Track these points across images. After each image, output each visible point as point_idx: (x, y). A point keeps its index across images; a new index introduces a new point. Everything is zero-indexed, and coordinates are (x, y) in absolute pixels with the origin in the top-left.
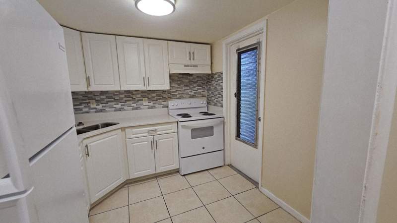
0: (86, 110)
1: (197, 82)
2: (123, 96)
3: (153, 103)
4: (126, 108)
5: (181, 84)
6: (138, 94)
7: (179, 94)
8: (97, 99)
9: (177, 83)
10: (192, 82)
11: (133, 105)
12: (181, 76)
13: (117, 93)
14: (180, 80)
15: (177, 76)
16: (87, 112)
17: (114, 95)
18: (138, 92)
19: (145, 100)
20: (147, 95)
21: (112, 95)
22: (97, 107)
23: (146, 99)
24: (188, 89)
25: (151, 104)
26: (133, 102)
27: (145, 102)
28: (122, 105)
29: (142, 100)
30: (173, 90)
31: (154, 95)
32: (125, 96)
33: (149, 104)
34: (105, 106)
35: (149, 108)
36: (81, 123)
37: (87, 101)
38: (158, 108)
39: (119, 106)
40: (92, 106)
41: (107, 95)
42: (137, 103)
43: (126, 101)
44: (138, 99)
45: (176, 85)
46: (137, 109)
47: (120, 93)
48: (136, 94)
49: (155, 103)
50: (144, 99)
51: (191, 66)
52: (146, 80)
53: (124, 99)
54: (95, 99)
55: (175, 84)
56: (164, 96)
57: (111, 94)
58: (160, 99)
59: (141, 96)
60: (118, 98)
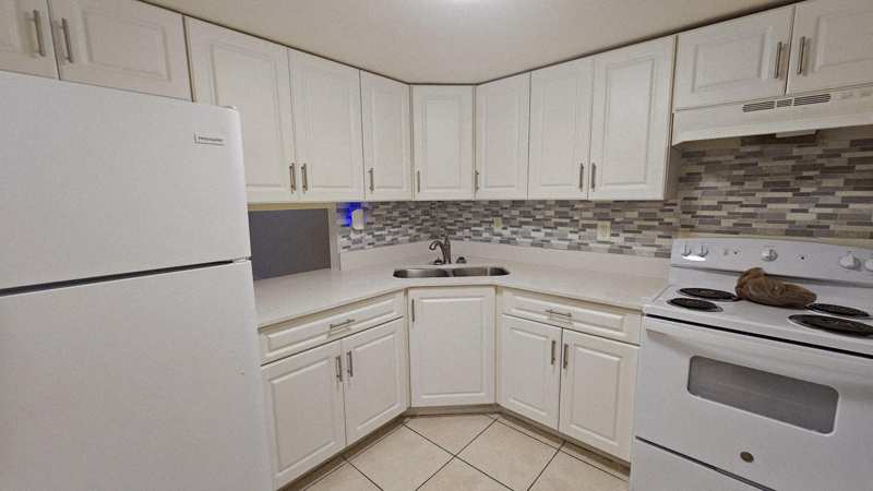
0: (486, 235)
1: (849, 168)
2: (551, 213)
3: (626, 239)
4: (554, 241)
5: (747, 177)
6: (587, 210)
7: (732, 215)
8: (505, 216)
9: (729, 178)
10: (815, 167)
11: (570, 236)
12: (755, 148)
13: (542, 206)
14: (741, 166)
15: (732, 151)
16: (488, 241)
17: (535, 209)
18: (589, 205)
19: (603, 227)
20: (611, 215)
21: (530, 209)
22: (504, 232)
23: (608, 223)
24: (784, 200)
25: (620, 240)
26: (572, 229)
27: (603, 233)
28: (547, 234)
29: (595, 226)
30: (706, 202)
31: (635, 214)
32: (556, 213)
33: (614, 239)
34: (515, 233)
35: (610, 251)
36: (462, 258)
37: (491, 219)
38: (641, 253)
39: (540, 235)
40: (497, 229)
41: (522, 209)
42: (582, 233)
43: (557, 225)
44: (585, 222)
45: (724, 185)
46: (579, 247)
47: (546, 206)
48: (581, 210)
49: (632, 240)
50: (600, 223)
51: (787, 103)
52: (587, 174)
53: (554, 220)
54: (501, 216)
55: (719, 178)
56: (666, 220)
57: (528, 206)
58: (649, 228)
59: (595, 214)
60: (541, 217)
